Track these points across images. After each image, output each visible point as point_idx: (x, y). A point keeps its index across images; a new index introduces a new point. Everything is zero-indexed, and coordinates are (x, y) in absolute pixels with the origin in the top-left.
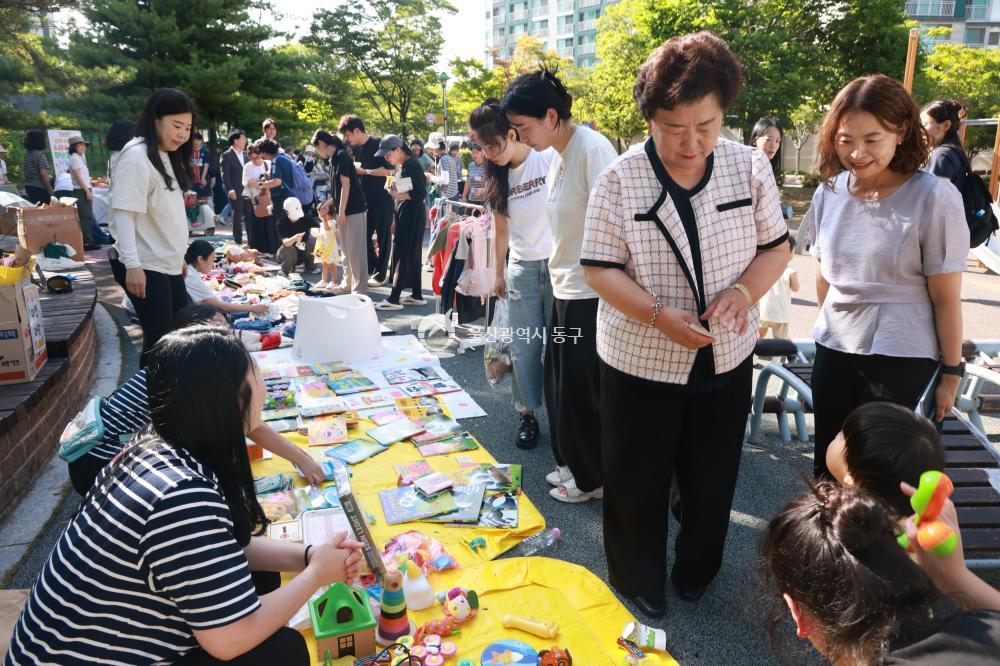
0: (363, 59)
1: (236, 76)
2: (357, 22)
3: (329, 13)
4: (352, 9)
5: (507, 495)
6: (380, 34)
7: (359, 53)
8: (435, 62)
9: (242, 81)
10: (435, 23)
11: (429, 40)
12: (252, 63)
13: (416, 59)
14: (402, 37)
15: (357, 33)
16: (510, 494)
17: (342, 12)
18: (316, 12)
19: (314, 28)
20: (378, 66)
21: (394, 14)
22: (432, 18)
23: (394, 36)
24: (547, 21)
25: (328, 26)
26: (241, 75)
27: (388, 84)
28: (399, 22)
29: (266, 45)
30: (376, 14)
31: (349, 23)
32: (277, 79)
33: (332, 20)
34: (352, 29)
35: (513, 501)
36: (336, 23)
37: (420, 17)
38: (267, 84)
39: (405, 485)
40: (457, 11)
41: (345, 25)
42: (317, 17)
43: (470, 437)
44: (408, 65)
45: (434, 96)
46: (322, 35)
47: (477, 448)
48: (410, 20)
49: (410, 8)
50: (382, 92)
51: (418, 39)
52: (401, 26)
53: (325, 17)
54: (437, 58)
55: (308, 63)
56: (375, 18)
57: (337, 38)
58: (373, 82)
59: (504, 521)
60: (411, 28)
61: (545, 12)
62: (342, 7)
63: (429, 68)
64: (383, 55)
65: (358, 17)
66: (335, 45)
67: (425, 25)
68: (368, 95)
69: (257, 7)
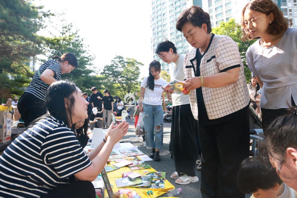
0: (118, 78)
1: (82, 82)
2: (116, 68)
3: (109, 66)
4: (115, 65)
5: (160, 180)
6: (122, 71)
7: (116, 76)
8: (138, 78)
9: (84, 83)
10: (138, 68)
11: (136, 72)
12: (87, 79)
13: (132, 78)
14: (128, 72)
15: (116, 71)
16: (162, 179)
17: (112, 66)
18: (105, 66)
19: (104, 70)
20: (122, 80)
21: (126, 66)
22: (136, 67)
23: (126, 72)
24: (169, 69)
25: (108, 70)
26: (84, 82)
27: (124, 85)
28: (128, 68)
29: (91, 74)
30: (121, 66)
31: (114, 69)
32: (93, 83)
33: (109, 68)
34: (115, 70)
35: (163, 182)
36: (110, 69)
37: (133, 67)
38: (90, 84)
39: (125, 177)
40: (143, 65)
41: (113, 69)
42: (105, 67)
43: (148, 165)
44: (130, 79)
45: (137, 88)
46: (107, 72)
47: (150, 168)
48: (131, 68)
49: (131, 64)
50: (123, 87)
51: (133, 73)
52: (128, 69)
53: (107, 67)
54: (139, 78)
55: (102, 79)
56: (121, 67)
57: (111, 73)
58: (120, 84)
59: (160, 187)
60: (131, 70)
61: (168, 67)
62: (112, 64)
63: (136, 80)
64: (123, 77)
65: (116, 67)
66: (110, 74)
67: (135, 69)
68: (119, 88)
69: (89, 65)
